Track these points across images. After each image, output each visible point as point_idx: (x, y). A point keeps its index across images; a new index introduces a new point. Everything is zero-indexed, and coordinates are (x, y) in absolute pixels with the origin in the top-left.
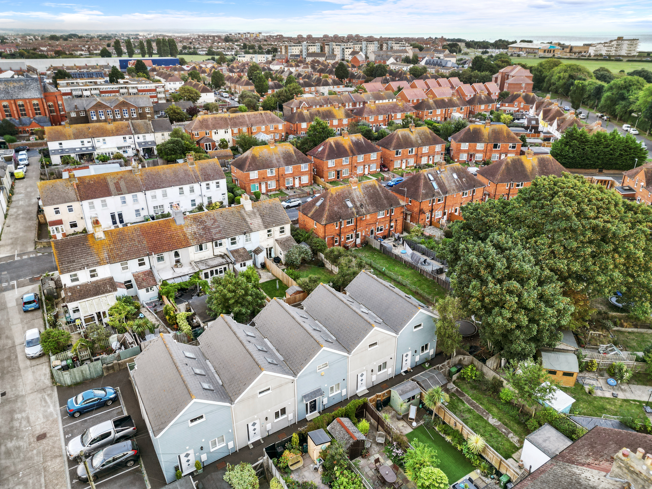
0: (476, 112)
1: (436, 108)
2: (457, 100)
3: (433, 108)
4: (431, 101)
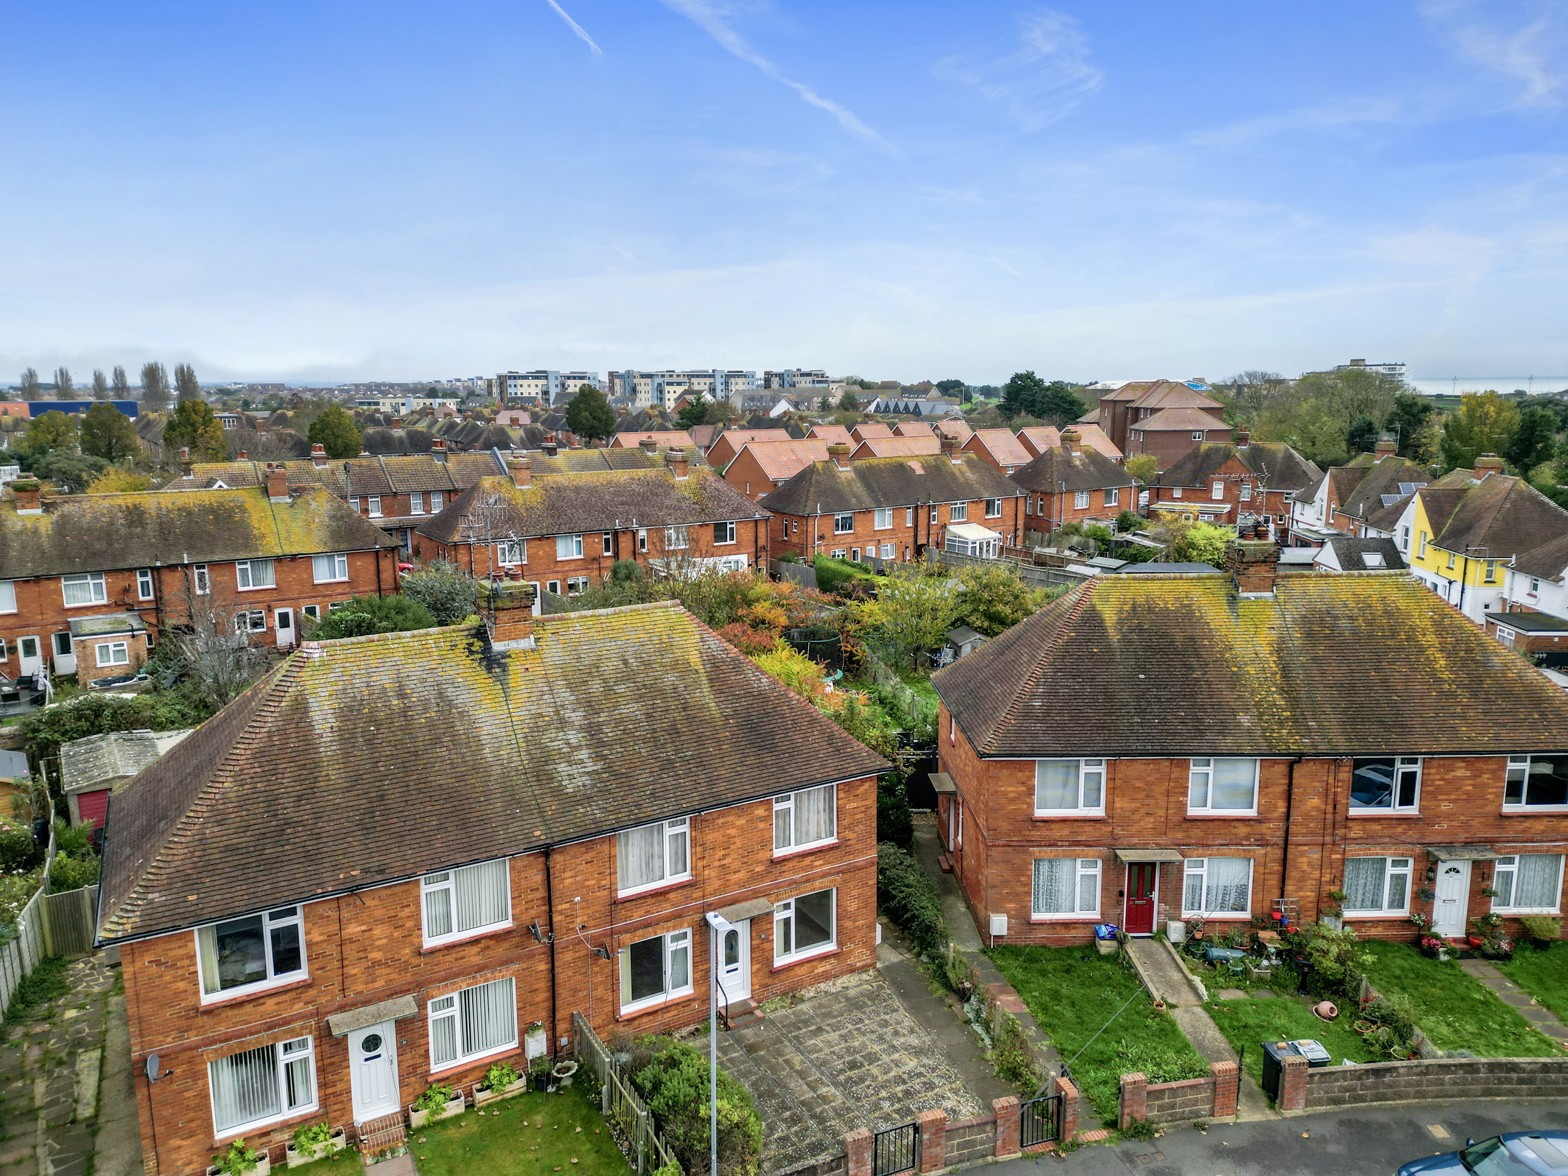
0: (1059, 522)
1: (867, 501)
2: (965, 468)
3: (854, 501)
4: (845, 469)
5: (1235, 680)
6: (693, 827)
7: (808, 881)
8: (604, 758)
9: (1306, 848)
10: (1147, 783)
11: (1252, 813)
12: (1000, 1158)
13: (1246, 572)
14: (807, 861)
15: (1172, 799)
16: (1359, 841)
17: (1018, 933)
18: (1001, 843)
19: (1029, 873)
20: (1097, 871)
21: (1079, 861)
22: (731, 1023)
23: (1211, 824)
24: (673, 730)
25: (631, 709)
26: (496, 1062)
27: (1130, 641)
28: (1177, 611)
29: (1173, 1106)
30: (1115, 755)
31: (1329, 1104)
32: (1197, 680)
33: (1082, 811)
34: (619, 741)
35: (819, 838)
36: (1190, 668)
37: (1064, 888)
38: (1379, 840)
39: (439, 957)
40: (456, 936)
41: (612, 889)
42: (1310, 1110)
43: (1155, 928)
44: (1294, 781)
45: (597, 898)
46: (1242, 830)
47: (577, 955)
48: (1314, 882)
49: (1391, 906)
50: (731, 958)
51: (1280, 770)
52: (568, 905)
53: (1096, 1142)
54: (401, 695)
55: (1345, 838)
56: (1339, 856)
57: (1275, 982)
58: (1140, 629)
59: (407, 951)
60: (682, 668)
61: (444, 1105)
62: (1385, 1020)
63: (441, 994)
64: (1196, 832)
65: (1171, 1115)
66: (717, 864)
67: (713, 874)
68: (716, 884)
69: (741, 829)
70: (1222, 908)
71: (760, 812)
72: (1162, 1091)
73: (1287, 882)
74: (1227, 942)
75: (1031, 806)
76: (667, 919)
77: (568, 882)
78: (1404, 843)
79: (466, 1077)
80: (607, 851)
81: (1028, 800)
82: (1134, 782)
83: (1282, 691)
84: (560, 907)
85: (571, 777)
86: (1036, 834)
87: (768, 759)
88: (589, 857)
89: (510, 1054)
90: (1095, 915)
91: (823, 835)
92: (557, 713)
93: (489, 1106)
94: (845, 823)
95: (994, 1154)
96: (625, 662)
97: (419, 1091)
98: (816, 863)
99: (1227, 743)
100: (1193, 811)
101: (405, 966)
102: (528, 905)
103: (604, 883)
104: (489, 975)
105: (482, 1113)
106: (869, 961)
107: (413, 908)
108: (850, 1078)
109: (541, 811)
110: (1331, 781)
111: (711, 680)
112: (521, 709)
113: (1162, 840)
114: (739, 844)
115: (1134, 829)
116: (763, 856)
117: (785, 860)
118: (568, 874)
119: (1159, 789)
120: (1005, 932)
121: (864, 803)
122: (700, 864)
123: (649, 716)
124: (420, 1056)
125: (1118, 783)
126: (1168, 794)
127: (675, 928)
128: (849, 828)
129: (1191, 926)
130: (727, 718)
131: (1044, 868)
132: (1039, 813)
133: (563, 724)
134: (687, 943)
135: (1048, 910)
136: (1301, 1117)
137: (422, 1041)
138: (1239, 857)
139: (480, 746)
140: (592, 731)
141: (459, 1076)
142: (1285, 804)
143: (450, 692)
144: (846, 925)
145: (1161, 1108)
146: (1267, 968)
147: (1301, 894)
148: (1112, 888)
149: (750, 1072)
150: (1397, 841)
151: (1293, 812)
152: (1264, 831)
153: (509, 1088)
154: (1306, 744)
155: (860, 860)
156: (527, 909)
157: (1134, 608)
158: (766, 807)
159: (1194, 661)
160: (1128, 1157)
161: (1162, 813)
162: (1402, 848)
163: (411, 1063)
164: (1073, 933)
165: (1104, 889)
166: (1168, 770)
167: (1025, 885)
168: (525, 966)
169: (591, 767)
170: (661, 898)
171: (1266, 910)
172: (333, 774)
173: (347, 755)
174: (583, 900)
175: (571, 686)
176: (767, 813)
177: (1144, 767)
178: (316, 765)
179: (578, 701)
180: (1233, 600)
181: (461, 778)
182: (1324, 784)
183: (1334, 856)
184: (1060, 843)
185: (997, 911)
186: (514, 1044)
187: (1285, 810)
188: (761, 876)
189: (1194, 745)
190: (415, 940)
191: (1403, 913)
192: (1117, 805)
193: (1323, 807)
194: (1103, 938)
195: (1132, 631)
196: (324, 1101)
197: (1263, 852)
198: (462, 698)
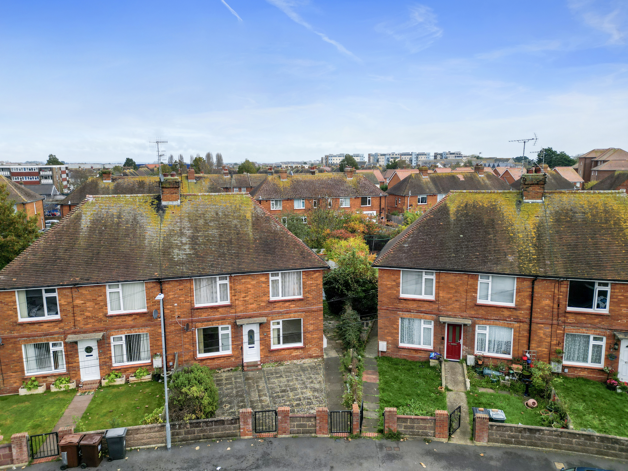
1: (434, 191)
2: (485, 179)
3: (428, 190)
4: (425, 177)
5: (510, 240)
6: (230, 282)
7: (287, 313)
8: (195, 249)
9: (543, 326)
10: (456, 285)
11: (512, 305)
12: (318, 435)
13: (527, 189)
14: (287, 304)
15: (468, 294)
16: (573, 325)
17: (393, 352)
18: (384, 308)
19: (397, 324)
20: (432, 326)
21: (422, 321)
22: (245, 369)
23: (489, 309)
24: (230, 242)
25: (214, 232)
26: (141, 367)
27: (460, 220)
28: (488, 207)
29: (412, 427)
30: (439, 271)
31: (502, 443)
32: (491, 239)
33: (423, 297)
34: (204, 244)
35: (294, 295)
36: (488, 233)
37: (415, 333)
38: (584, 325)
39: (115, 319)
40: (122, 312)
41: (192, 302)
42: (491, 444)
43: (461, 358)
44: (535, 290)
45: (185, 305)
46: (507, 313)
47: (176, 328)
48: (547, 344)
49: (593, 361)
50: (251, 341)
51: (527, 284)
52: (171, 307)
53: (369, 437)
54: (119, 217)
55: (564, 322)
56: (561, 332)
57: (512, 388)
58: (467, 215)
59: (101, 314)
60: (243, 219)
61: (115, 380)
62: (557, 410)
63: (116, 335)
64: (482, 312)
65: (411, 432)
66: (242, 299)
67: (240, 303)
68: (242, 308)
69: (253, 285)
70: (497, 352)
71: (263, 279)
72: (407, 419)
73: (532, 342)
74: (496, 368)
75: (398, 292)
76: (218, 319)
77: (171, 297)
78: (600, 328)
79: (128, 370)
80: (189, 286)
81: (397, 289)
82: (449, 284)
83: (535, 246)
84: (168, 307)
85: (178, 255)
86: (400, 306)
87: (270, 258)
88: (181, 287)
89: (146, 364)
90: (431, 348)
91: (296, 294)
92: (181, 230)
93: (135, 383)
94: (306, 290)
95: (315, 433)
96: (217, 214)
97: (108, 373)
98: (291, 306)
99: (498, 268)
100: (479, 301)
101: (100, 321)
102: (153, 304)
103: (188, 299)
104: (137, 330)
105: (130, 385)
106: (320, 354)
107: (103, 297)
108: (278, 395)
109: (161, 266)
110: (556, 291)
111: (253, 224)
112: (165, 227)
113: (464, 314)
114: (252, 291)
115: (450, 307)
116: (265, 299)
117: (275, 302)
118: (171, 293)
119: (462, 289)
120: (385, 350)
121: (316, 282)
122: (234, 298)
123: (221, 235)
124: (108, 358)
125: (441, 284)
126: (467, 291)
127: (222, 324)
128: (308, 292)
129: (477, 358)
130: (256, 240)
131: (406, 322)
132: (402, 296)
133: (182, 234)
134: (229, 332)
135: (409, 343)
136: (485, 447)
137: (108, 352)
138: (505, 327)
139: (144, 239)
140: (193, 239)
141: (124, 370)
142: (530, 302)
143: (139, 218)
144: (307, 336)
145: (406, 427)
146: (508, 380)
147: (540, 349)
148: (439, 335)
149: (240, 387)
150: (595, 327)
151: (534, 306)
152: (519, 315)
153: (143, 378)
154: (541, 271)
155: (314, 308)
156: (153, 305)
157: (466, 205)
158: (265, 277)
159: (490, 230)
160: (381, 447)
161: (463, 300)
162: (598, 331)
163: (104, 360)
164: (419, 355)
165: (435, 335)
166: (467, 279)
167: (396, 329)
168: (153, 329)
169: (188, 252)
170: (215, 310)
171: (520, 355)
172: (82, 243)
173: (90, 237)
174: (178, 306)
175: (190, 221)
176: (266, 280)
177: (454, 277)
178: (77, 239)
179: (191, 227)
180: (519, 203)
181: (132, 250)
182: (552, 293)
183: (558, 331)
184: (412, 311)
185: (383, 340)
186: (149, 361)
187: (530, 305)
188: (264, 308)
189: (480, 268)
190: (104, 310)
191: (601, 366)
192: (441, 295)
193: (552, 305)
194: (431, 358)
195: (462, 215)
196: (68, 369)
197: (519, 325)
198: (143, 221)
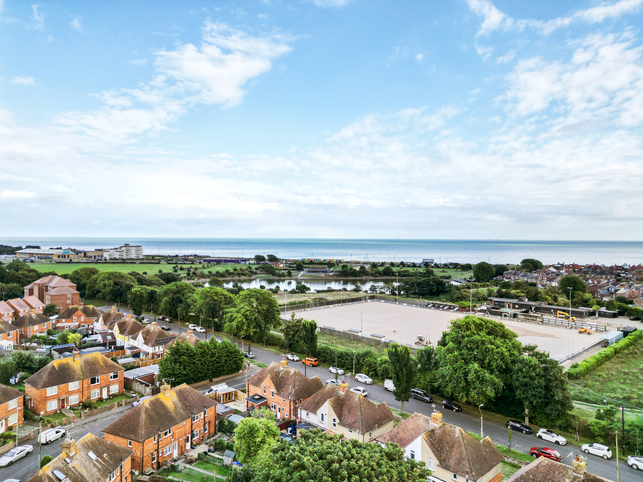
0: (30, 335)
5: (75, 371)
9: (85, 391)
11: (78, 388)
15: (67, 389)
17: (45, 414)
18: (42, 401)
19: (46, 404)
20: (57, 402)
21: (54, 401)
23: (72, 391)
27: (59, 369)
28: (66, 363)
30: (58, 384)
33: (54, 394)
37: (51, 405)
38: (95, 388)
43: (65, 407)
46: (77, 391)
48: (87, 395)
50: (2, 426)
51: (81, 382)
55: (90, 389)
57: (82, 409)
58: (60, 366)
64: (70, 393)
66: (1, 412)
68: (1, 415)
70: (75, 402)
71: (6, 404)
73: (83, 396)
74: (75, 406)
78: (98, 388)
81: (46, 394)
82: (61, 388)
83: (81, 372)
86: (47, 399)
87: (7, 396)
90: (56, 408)
91: (16, 406)
99: (74, 379)
110: (88, 382)
113: (66, 395)
114: (4, 409)
115: (61, 394)
116: (7, 410)
117: (10, 410)
121: (22, 401)
128: (18, 404)
129: (70, 406)
131: (49, 403)
132: (48, 396)
135: (49, 409)
138: (76, 395)
144: (19, 418)
146: (80, 407)
147: (85, 398)
148: (59, 404)
152: (80, 390)
154: (84, 378)
159: (69, 370)
161: (65, 391)
164: (53, 411)
166: (66, 385)
171: (80, 401)
177: (62, 385)
183: (89, 392)
184: (51, 399)
185: (42, 411)
187: (82, 387)
188: (7, 413)
189: (69, 381)
191: (99, 397)
192: (59, 392)
193: (87, 385)
194: (58, 411)
197: (80, 393)
